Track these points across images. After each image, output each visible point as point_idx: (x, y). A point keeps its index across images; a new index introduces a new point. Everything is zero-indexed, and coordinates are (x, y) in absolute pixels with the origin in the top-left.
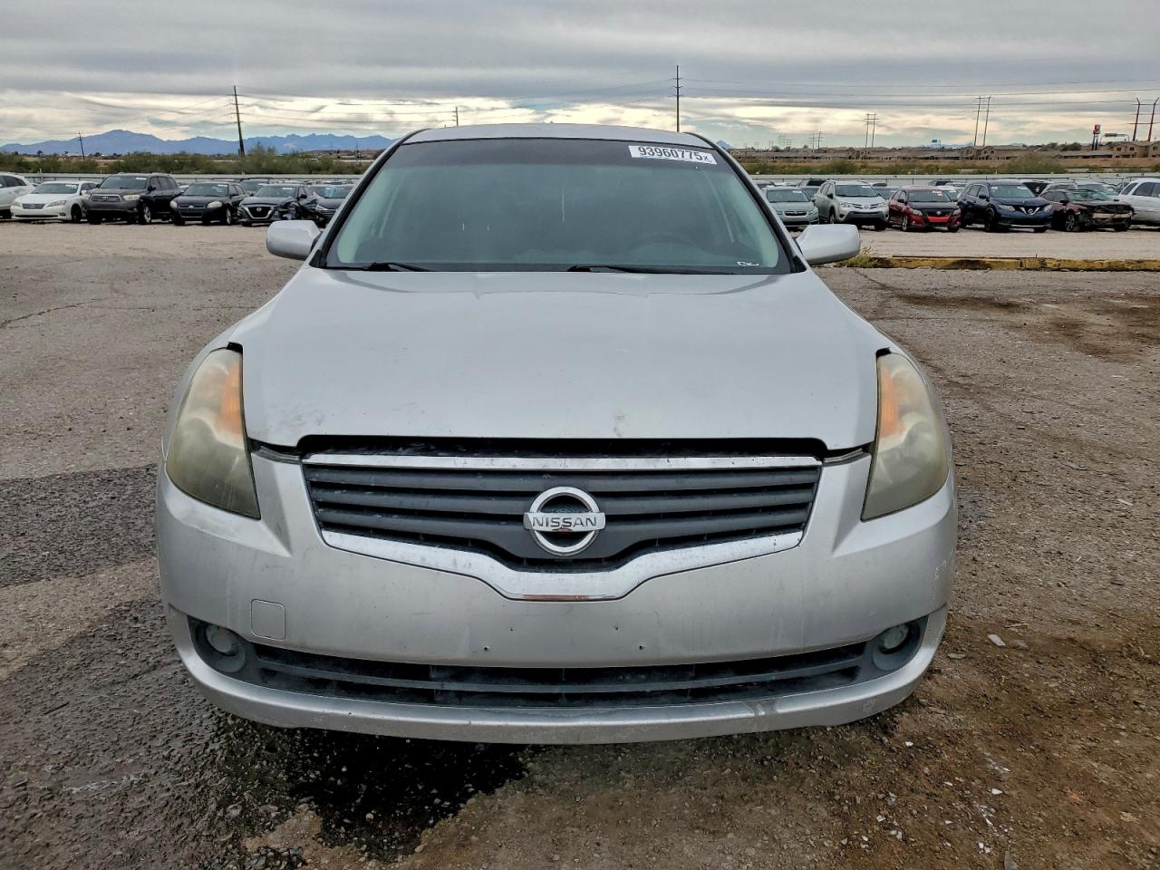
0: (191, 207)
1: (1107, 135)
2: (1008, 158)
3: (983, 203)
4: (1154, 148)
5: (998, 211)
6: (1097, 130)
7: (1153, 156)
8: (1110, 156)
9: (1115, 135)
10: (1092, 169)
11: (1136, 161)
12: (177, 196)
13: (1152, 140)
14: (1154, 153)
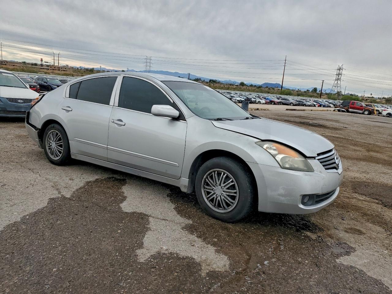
1: (45, 62)
2: (13, 66)
3: (45, 84)
4: (61, 68)
5: (52, 87)
6: (42, 60)
7: (61, 71)
8: (49, 69)
9: (48, 62)
10: (46, 73)
11: (57, 72)
13: (59, 65)
14: (62, 69)
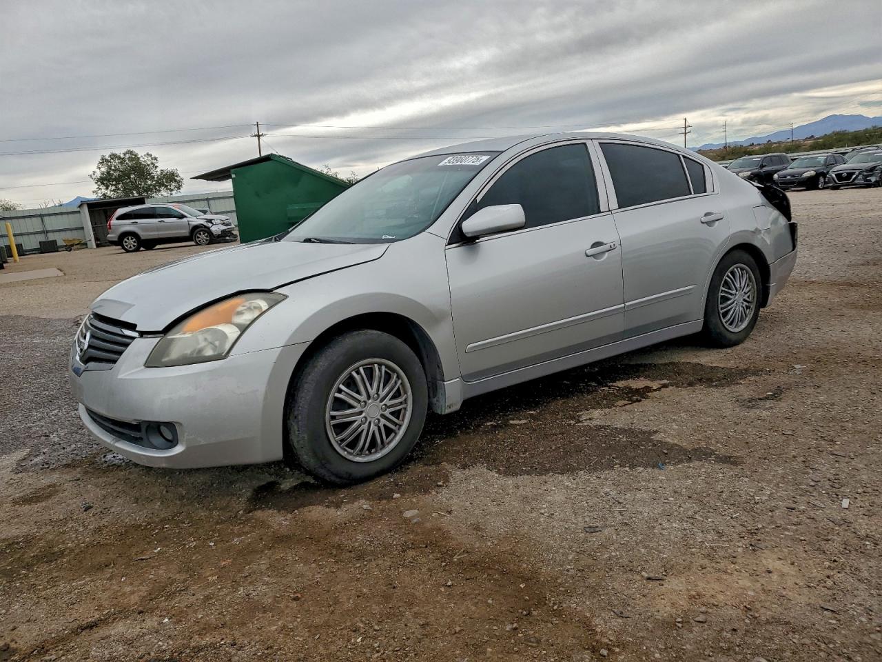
0: (789, 177)
12: (779, 171)
